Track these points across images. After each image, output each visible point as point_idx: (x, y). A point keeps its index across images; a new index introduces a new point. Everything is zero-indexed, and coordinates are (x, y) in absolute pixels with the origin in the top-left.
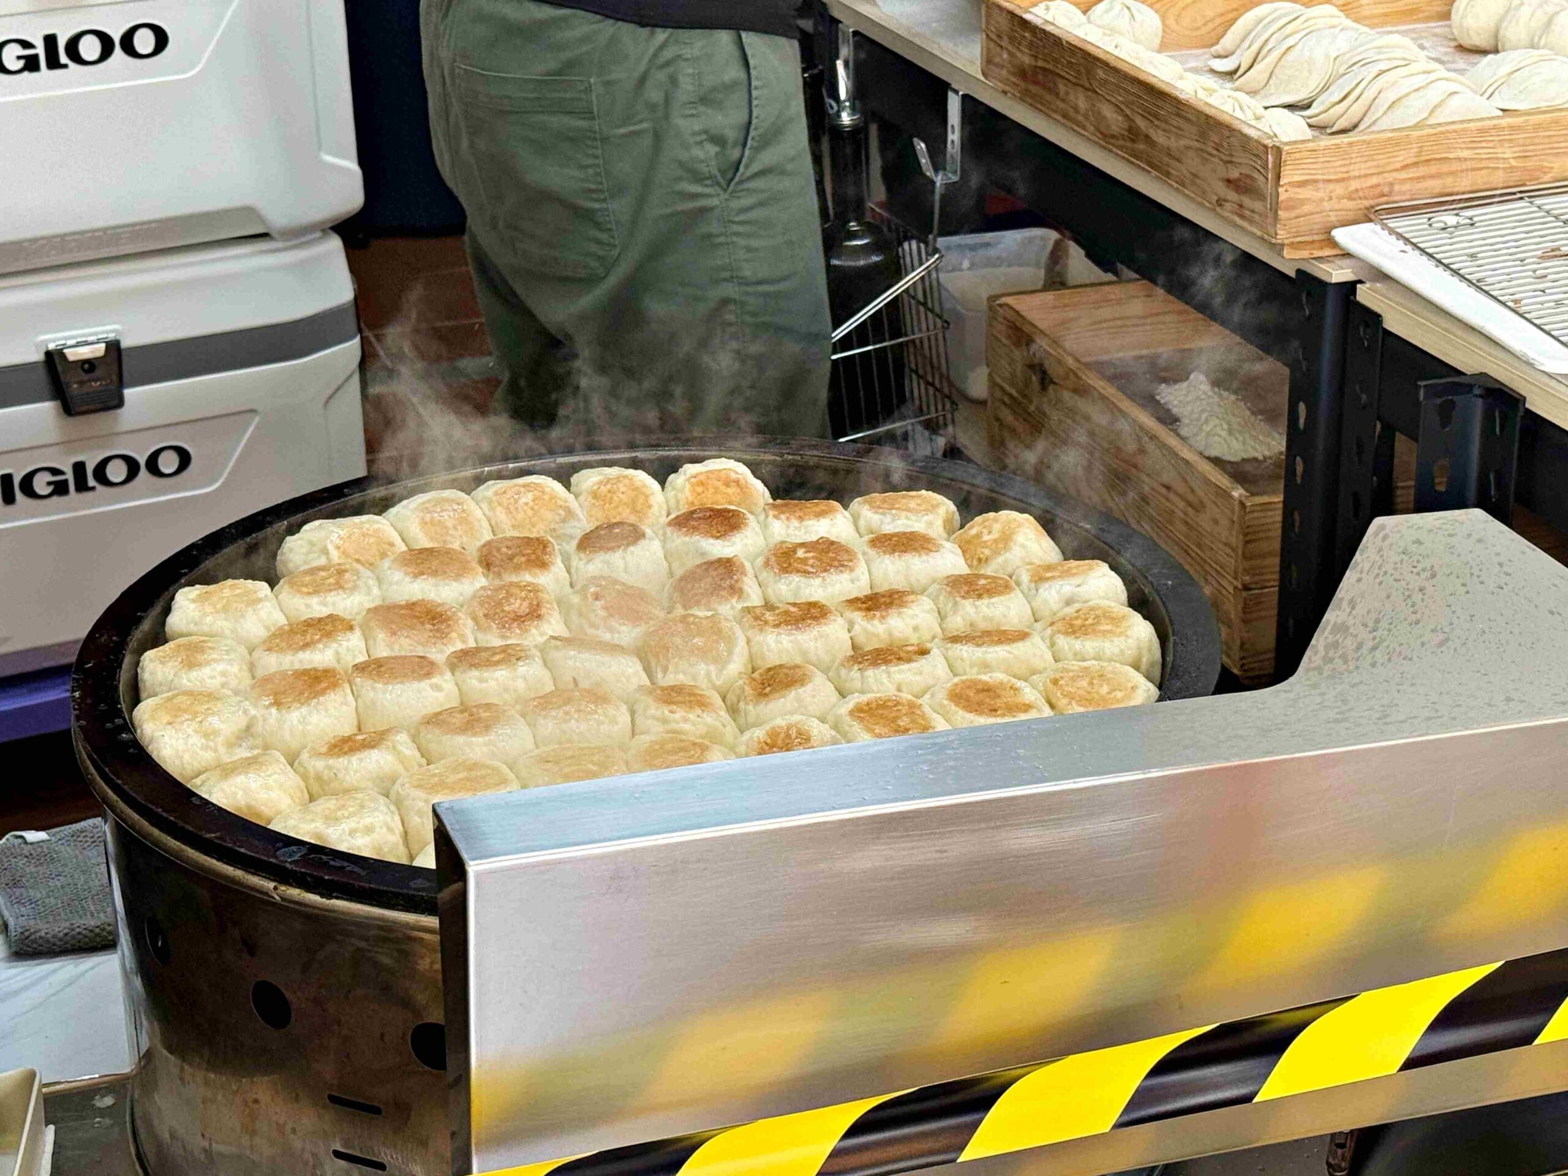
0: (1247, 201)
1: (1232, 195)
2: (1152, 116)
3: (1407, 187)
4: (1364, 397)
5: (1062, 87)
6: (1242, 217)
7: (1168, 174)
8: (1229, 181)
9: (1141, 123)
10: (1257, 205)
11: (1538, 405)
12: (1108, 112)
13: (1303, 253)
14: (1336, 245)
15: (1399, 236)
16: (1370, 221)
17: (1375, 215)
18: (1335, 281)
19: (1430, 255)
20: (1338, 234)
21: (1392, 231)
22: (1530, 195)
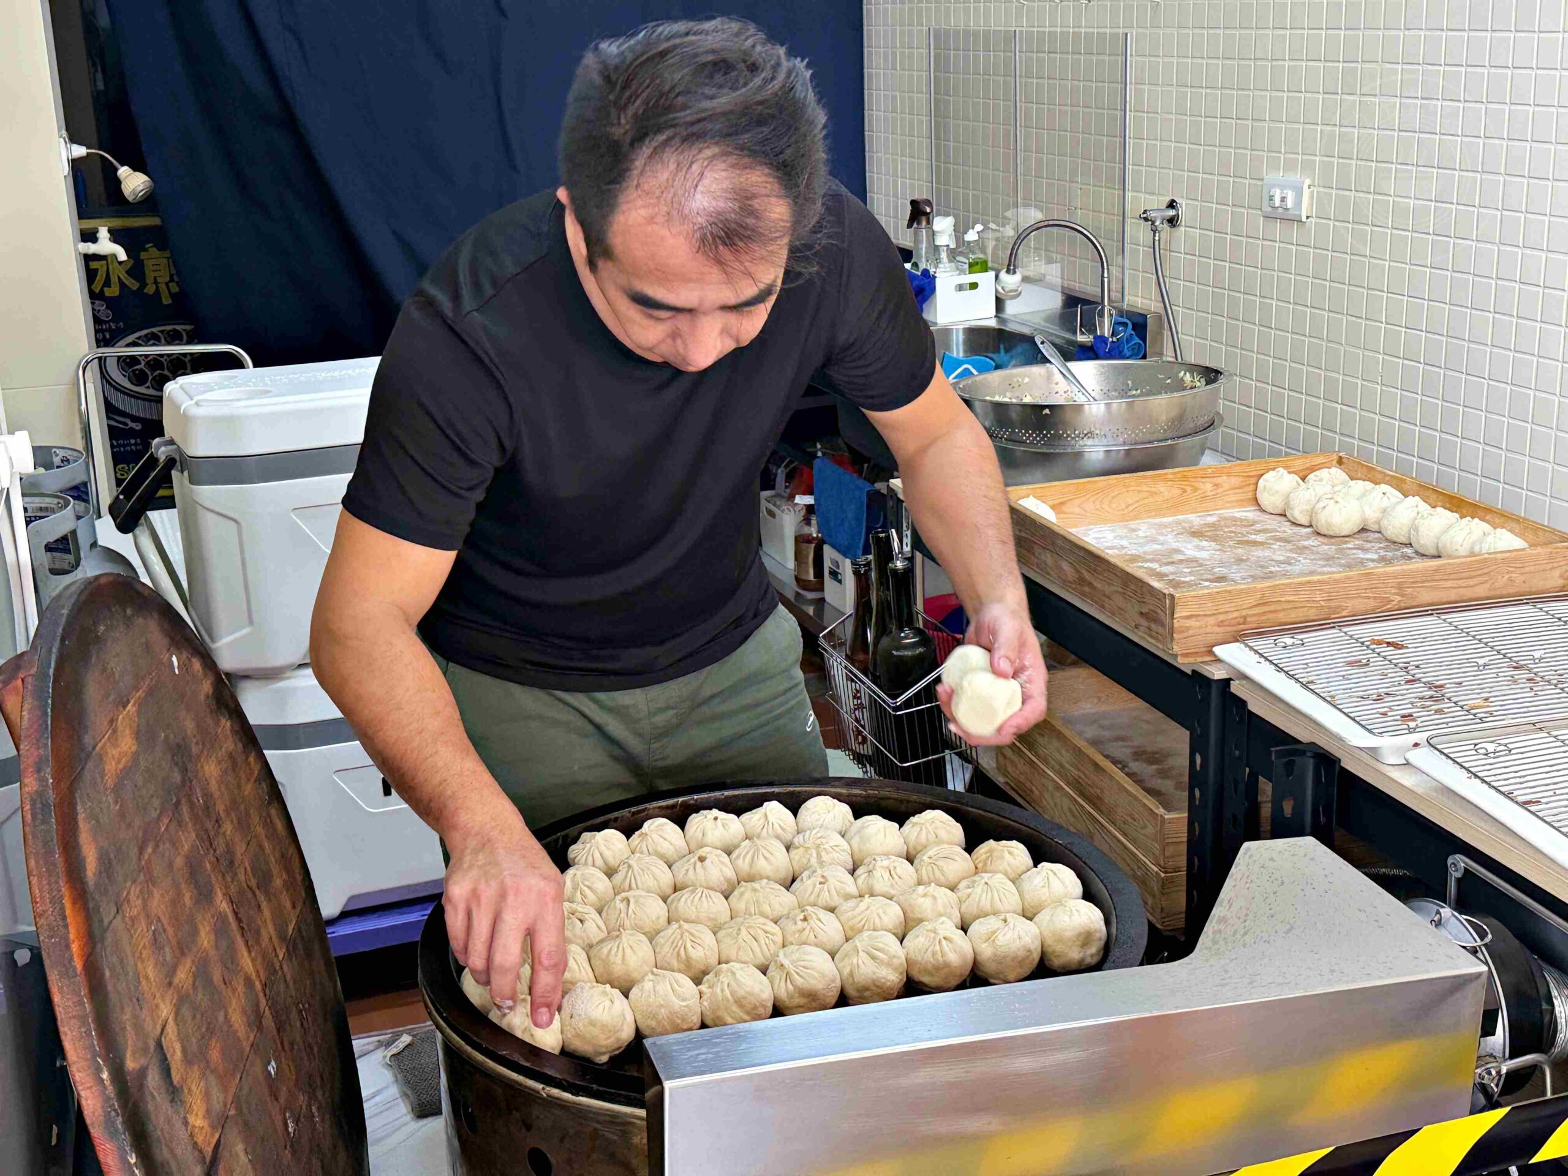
0: (1153, 626)
1: (1144, 623)
2: (1093, 571)
3: (1254, 619)
4: (1237, 753)
5: (1037, 549)
6: (1151, 636)
7: (1103, 607)
8: (1142, 613)
9: (1087, 575)
10: (1160, 630)
11: (1348, 764)
12: (1066, 566)
13: (1191, 660)
14: (1215, 656)
15: (1256, 652)
16: (1237, 641)
17: (1238, 637)
18: (1216, 678)
19: (1276, 665)
20: (1217, 650)
21: (1251, 648)
22: (1339, 625)
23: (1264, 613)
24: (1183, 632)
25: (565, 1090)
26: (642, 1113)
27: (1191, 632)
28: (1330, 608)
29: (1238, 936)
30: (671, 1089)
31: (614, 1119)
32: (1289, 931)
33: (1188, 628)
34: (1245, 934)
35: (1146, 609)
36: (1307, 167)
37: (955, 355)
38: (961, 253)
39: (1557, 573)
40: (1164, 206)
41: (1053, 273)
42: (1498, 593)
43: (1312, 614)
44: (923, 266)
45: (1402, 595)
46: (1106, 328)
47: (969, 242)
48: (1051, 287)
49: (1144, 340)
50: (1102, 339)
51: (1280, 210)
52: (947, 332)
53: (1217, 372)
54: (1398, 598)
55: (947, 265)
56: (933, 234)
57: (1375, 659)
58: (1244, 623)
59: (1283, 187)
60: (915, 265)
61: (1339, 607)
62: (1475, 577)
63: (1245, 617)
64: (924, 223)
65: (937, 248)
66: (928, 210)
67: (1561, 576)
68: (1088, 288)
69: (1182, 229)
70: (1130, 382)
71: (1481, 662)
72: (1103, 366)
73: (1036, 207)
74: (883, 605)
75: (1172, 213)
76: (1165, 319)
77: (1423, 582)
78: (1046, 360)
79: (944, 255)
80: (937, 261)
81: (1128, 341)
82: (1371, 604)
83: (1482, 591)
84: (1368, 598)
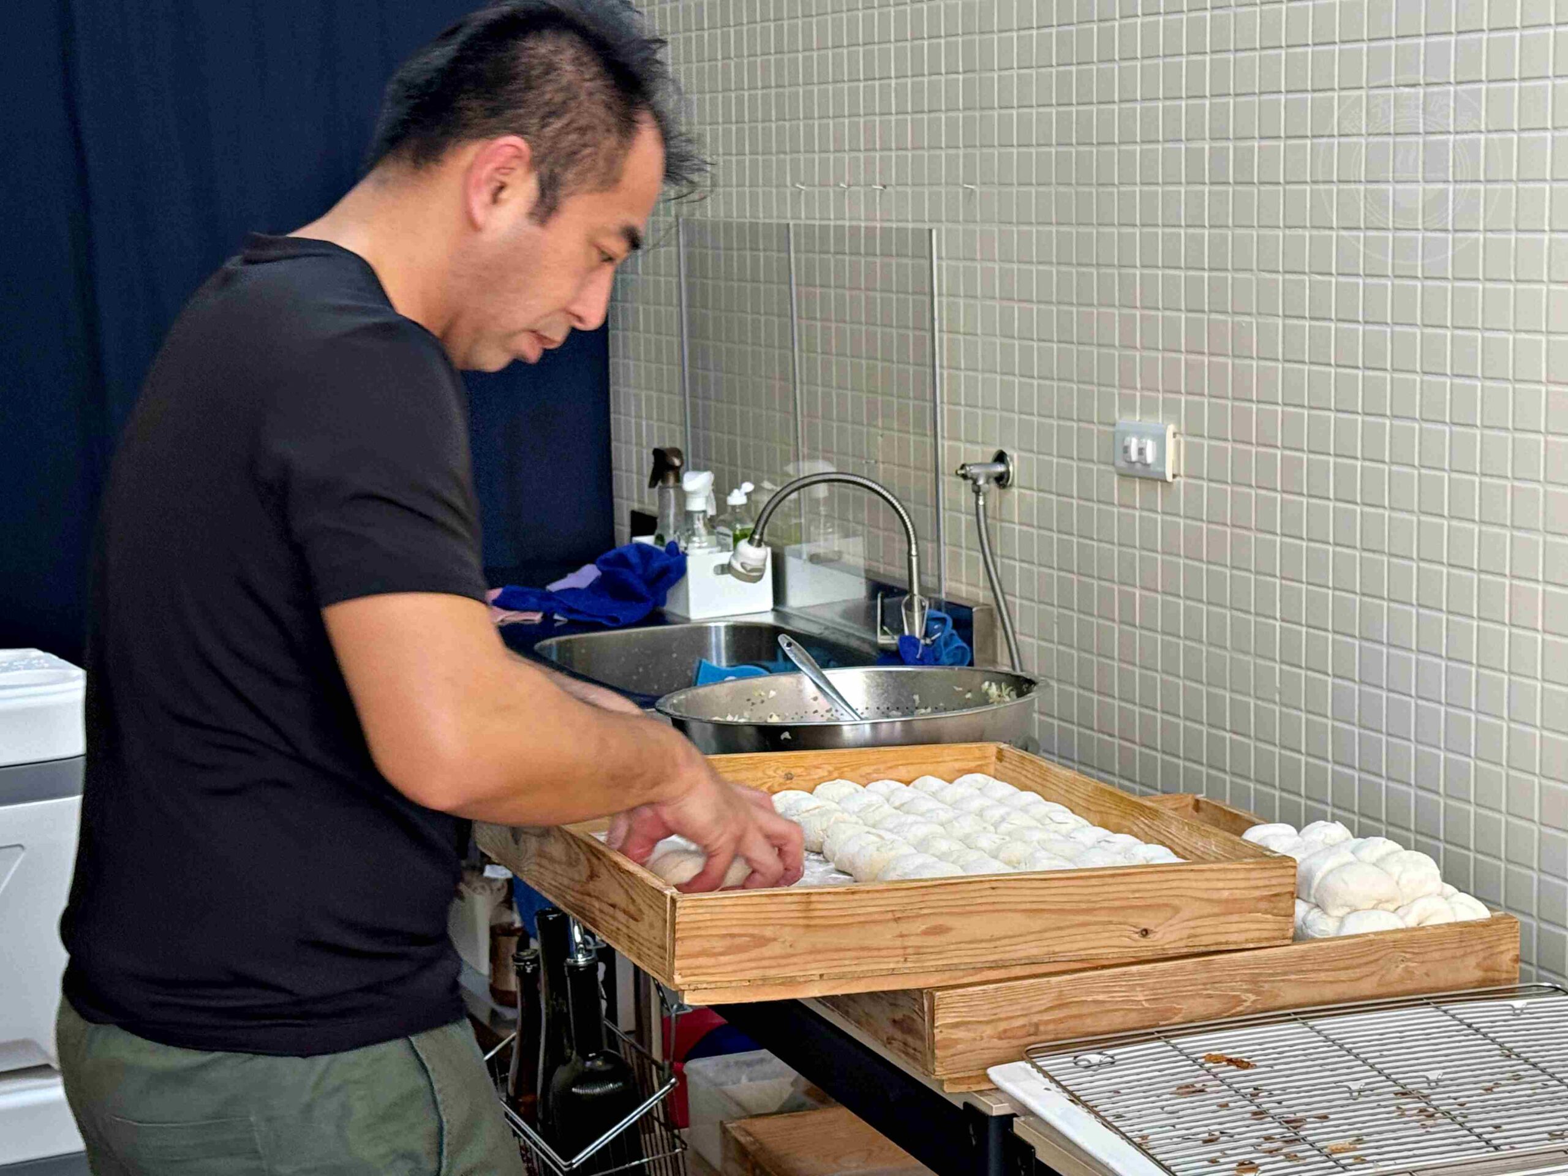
0: (910, 1040)
1: (898, 1035)
3: (1051, 1027)
6: (907, 1054)
8: (894, 1021)
10: (918, 1044)
13: (963, 1088)
14: (990, 1081)
15: (1046, 1074)
16: (1022, 1059)
17: (1027, 1054)
18: (994, 1114)
19: (1071, 1093)
20: (994, 1073)
21: (1040, 1069)
22: (1165, 1035)
23: (1061, 1021)
27: (960, 1047)
28: (1157, 1011)
33: (956, 1041)
35: (899, 1016)
36: (1171, 409)
37: (714, 663)
38: (725, 523)
39: (1472, 961)
40: (990, 459)
41: (854, 550)
42: (1391, 989)
43: (1133, 1019)
44: (668, 539)
45: (1257, 993)
46: (916, 627)
47: (734, 507)
48: (849, 570)
49: (970, 642)
51: (1138, 466)
52: (701, 632)
53: (1031, 683)
54: (1253, 997)
55: (704, 539)
56: (683, 497)
57: (1212, 1085)
58: (1035, 1034)
59: (1141, 435)
60: (660, 539)
61: (1167, 1010)
62: (1359, 966)
63: (1037, 1025)
64: (671, 480)
65: (689, 516)
66: (677, 462)
67: (1478, 965)
68: (895, 573)
69: (1015, 491)
70: (916, 697)
71: (1355, 1086)
72: (879, 673)
73: (825, 459)
75: (1000, 468)
77: (1285, 973)
78: (795, 669)
79: (699, 525)
80: (692, 533)
81: (946, 644)
82: (1216, 1006)
83: (1367, 987)
84: (1210, 996)
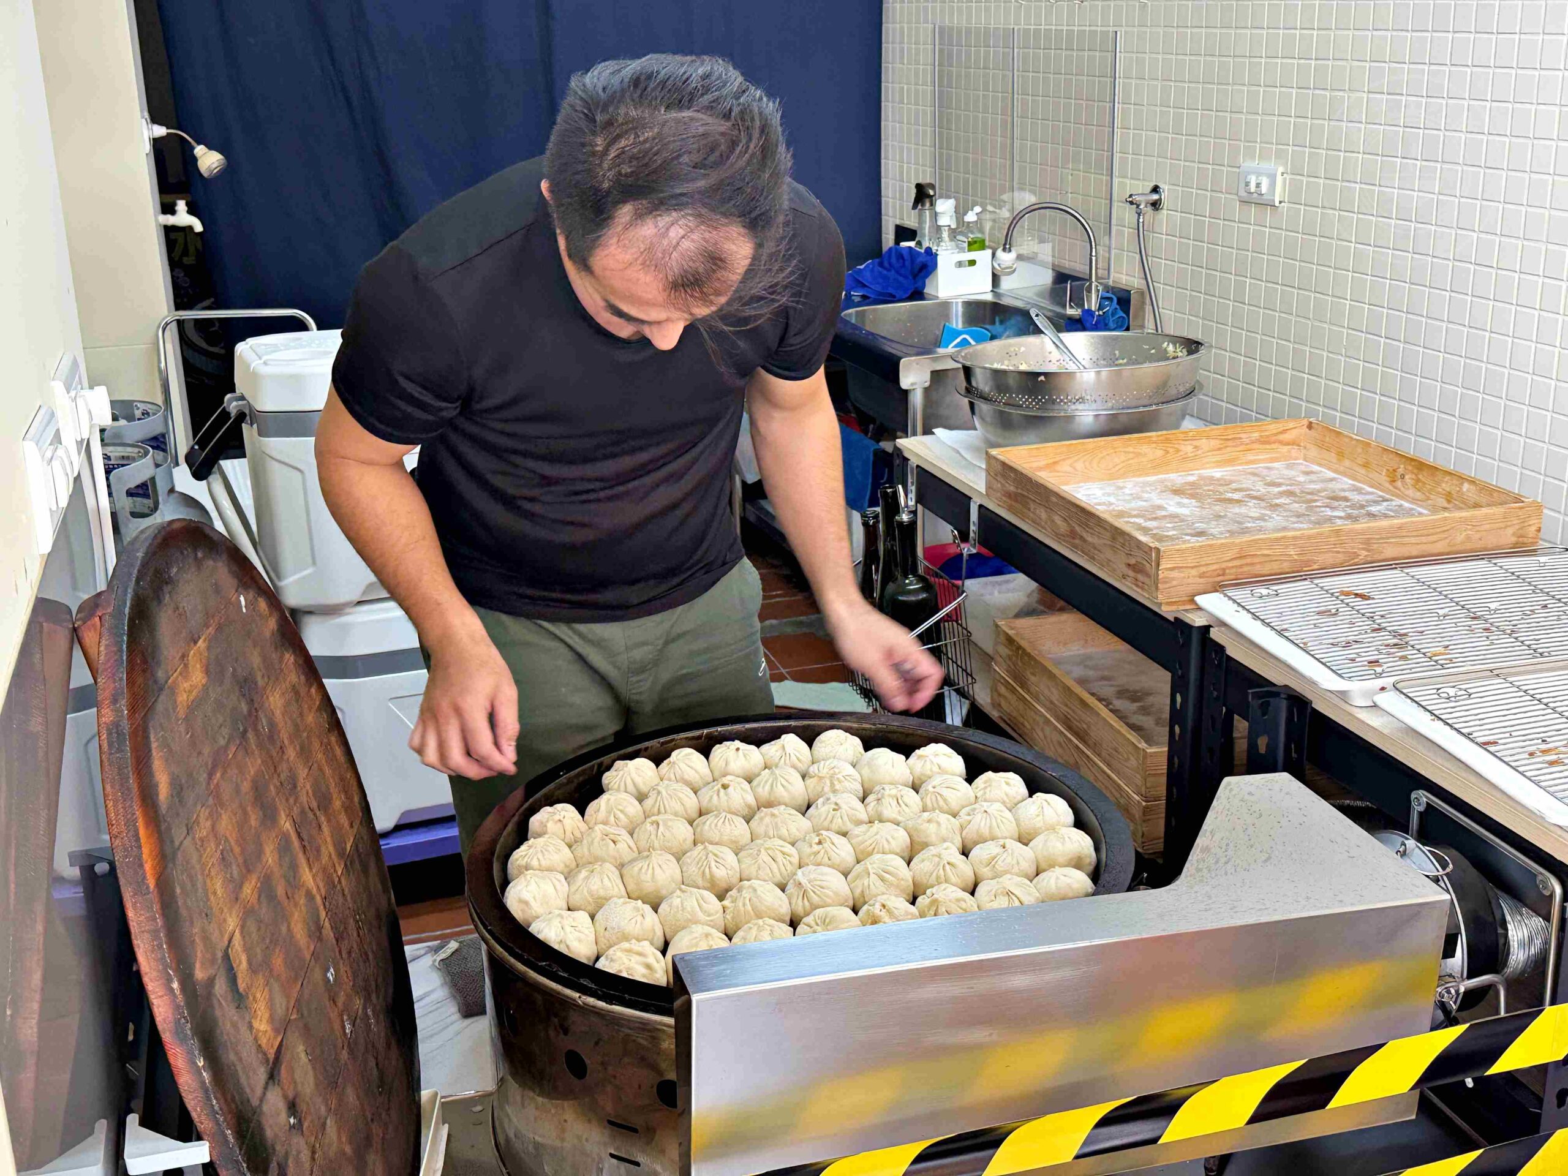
0: (1140, 577)
1: (1131, 573)
2: (1085, 525)
3: (1233, 571)
4: (1215, 693)
5: (1032, 506)
6: (1137, 586)
7: (1094, 559)
8: (1129, 565)
9: (1078, 529)
10: (1147, 580)
11: (1319, 706)
12: (1058, 521)
13: (1174, 608)
14: (1196, 604)
15: (1234, 601)
16: (1216, 591)
17: (1218, 587)
18: (1197, 625)
19: (1253, 614)
20: (1199, 599)
21: (1230, 598)
22: (1310, 577)
23: (1241, 566)
24: (1166, 582)
25: (599, 999)
26: (671, 1021)
27: (1174, 583)
28: (1301, 561)
29: (1221, 864)
30: (698, 1001)
31: (645, 1027)
32: (1266, 861)
33: (1173, 579)
34: (1226, 863)
35: (1133, 561)
36: (1280, 155)
37: (954, 326)
38: (961, 233)
39: (1510, 531)
40: (1149, 189)
41: (1046, 252)
42: (1454, 549)
43: (1286, 566)
44: (926, 244)
45: (1368, 551)
46: (1093, 303)
47: (969, 223)
48: (1042, 264)
49: (1127, 313)
50: (1089, 312)
51: (1255, 195)
52: (946, 305)
53: (1198, 343)
54: (1365, 553)
55: (948, 243)
56: (935, 215)
57: (1343, 609)
58: (1223, 575)
59: (1259, 174)
60: (919, 244)
61: (1308, 561)
62: (1436, 533)
63: (1224, 570)
64: (928, 205)
65: (939, 228)
66: (931, 193)
67: (1514, 534)
68: (1076, 265)
69: (1165, 212)
70: (1117, 352)
71: (1441, 612)
72: (1093, 337)
73: (1030, 191)
74: (889, 553)
75: (1155, 197)
76: (1147, 293)
77: (1388, 538)
78: (1038, 331)
79: (945, 235)
80: (940, 239)
81: (1113, 315)
82: (1341, 557)
83: (1440, 547)
84: (1338, 552)
